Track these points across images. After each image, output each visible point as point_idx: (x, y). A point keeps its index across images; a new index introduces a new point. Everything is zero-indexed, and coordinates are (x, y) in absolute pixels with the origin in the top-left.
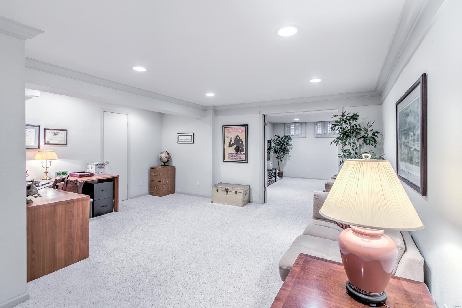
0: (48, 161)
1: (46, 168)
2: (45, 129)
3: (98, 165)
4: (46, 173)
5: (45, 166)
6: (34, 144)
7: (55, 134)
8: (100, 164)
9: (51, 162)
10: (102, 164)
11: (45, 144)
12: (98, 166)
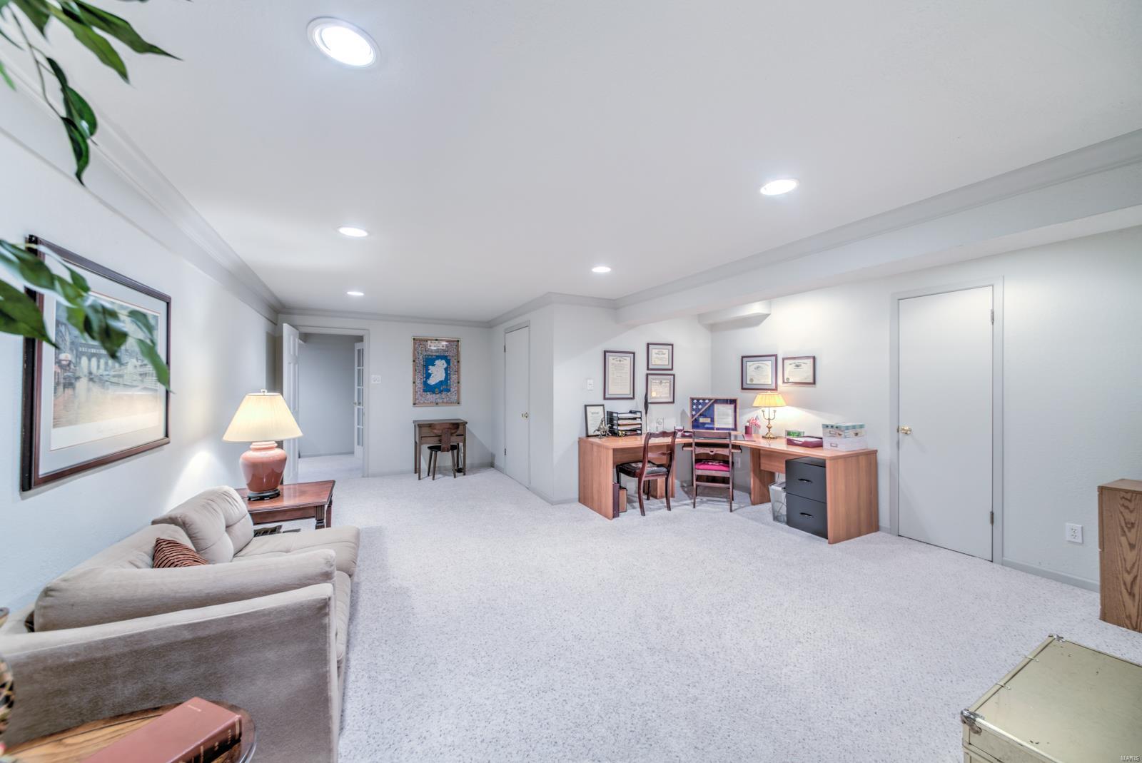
0: (772, 409)
1: (769, 419)
2: (784, 359)
3: (827, 426)
4: (769, 428)
5: (767, 417)
6: (770, 383)
7: (797, 366)
8: (832, 427)
9: (775, 411)
10: (837, 427)
11: (784, 382)
12: (828, 430)
